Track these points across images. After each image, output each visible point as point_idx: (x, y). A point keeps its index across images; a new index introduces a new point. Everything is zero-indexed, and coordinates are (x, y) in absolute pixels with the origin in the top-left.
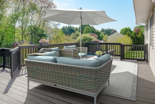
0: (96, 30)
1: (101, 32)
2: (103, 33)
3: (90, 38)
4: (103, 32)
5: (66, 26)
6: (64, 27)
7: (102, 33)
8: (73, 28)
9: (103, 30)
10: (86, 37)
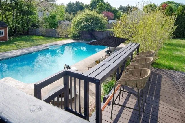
0: (112, 7)
1: (119, 10)
2: (122, 12)
3: (96, 17)
4: (121, 10)
5: (73, 2)
6: (71, 3)
7: (120, 12)
8: (82, 5)
9: (121, 8)
10: (90, 16)
